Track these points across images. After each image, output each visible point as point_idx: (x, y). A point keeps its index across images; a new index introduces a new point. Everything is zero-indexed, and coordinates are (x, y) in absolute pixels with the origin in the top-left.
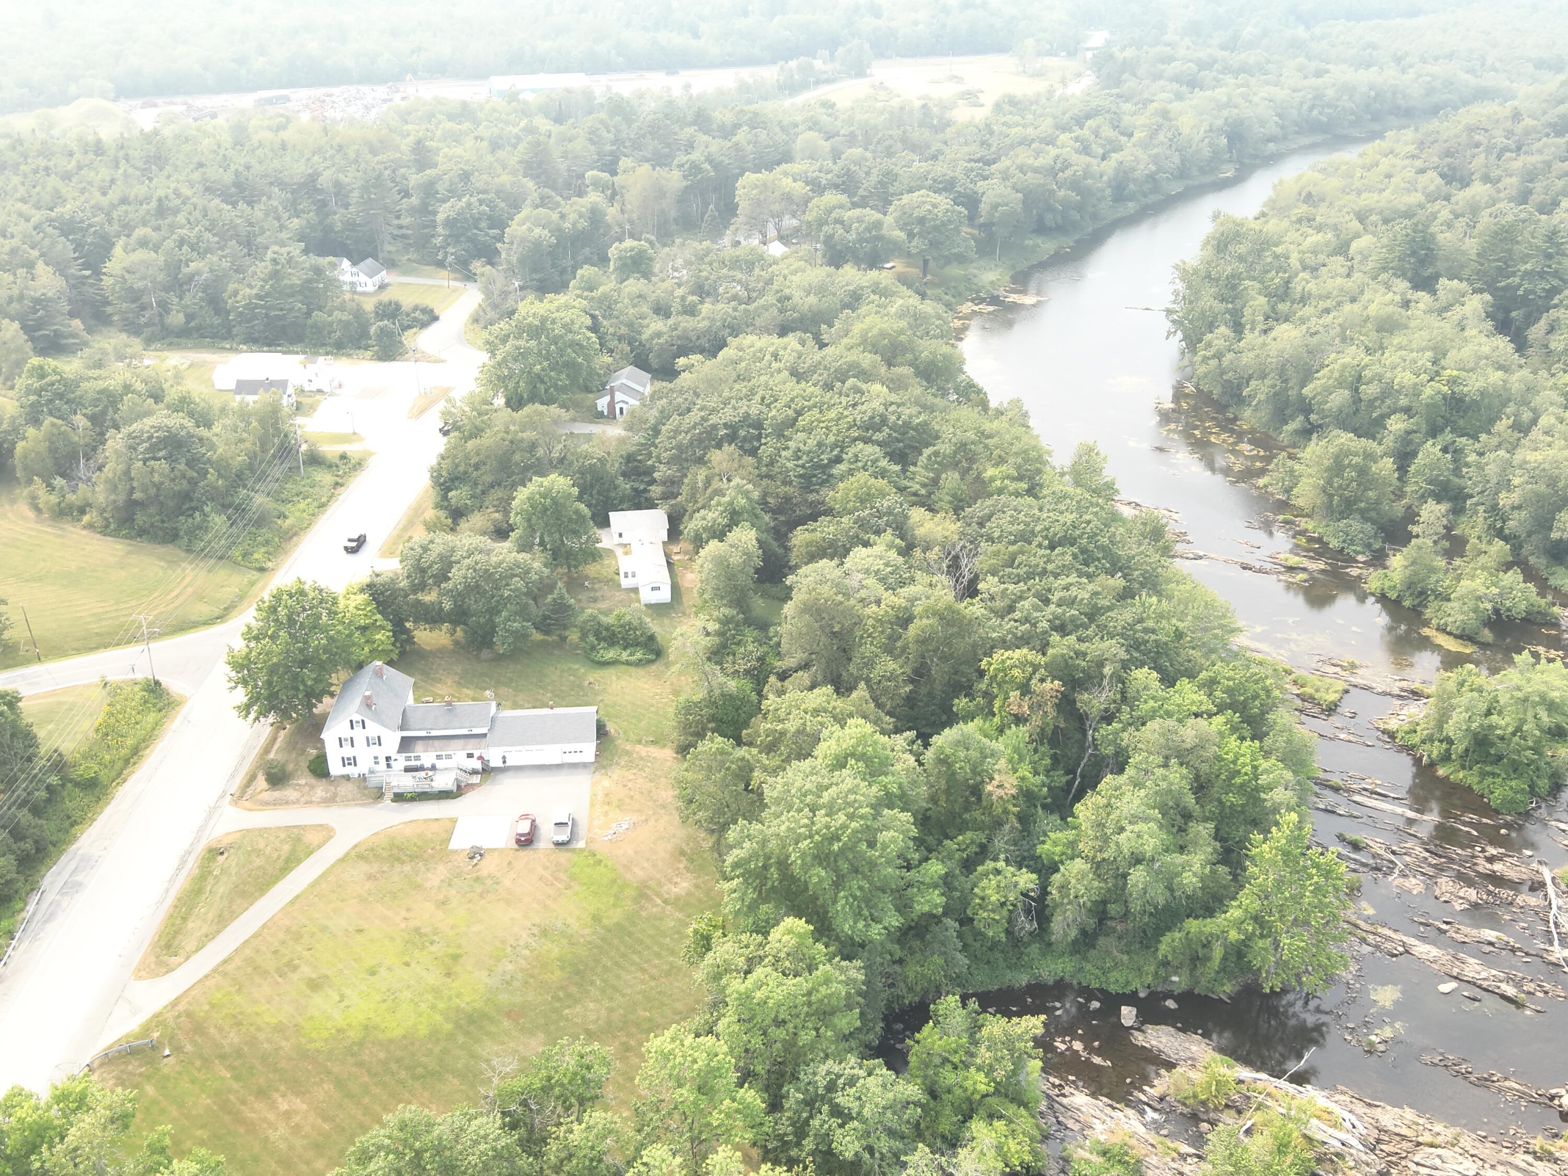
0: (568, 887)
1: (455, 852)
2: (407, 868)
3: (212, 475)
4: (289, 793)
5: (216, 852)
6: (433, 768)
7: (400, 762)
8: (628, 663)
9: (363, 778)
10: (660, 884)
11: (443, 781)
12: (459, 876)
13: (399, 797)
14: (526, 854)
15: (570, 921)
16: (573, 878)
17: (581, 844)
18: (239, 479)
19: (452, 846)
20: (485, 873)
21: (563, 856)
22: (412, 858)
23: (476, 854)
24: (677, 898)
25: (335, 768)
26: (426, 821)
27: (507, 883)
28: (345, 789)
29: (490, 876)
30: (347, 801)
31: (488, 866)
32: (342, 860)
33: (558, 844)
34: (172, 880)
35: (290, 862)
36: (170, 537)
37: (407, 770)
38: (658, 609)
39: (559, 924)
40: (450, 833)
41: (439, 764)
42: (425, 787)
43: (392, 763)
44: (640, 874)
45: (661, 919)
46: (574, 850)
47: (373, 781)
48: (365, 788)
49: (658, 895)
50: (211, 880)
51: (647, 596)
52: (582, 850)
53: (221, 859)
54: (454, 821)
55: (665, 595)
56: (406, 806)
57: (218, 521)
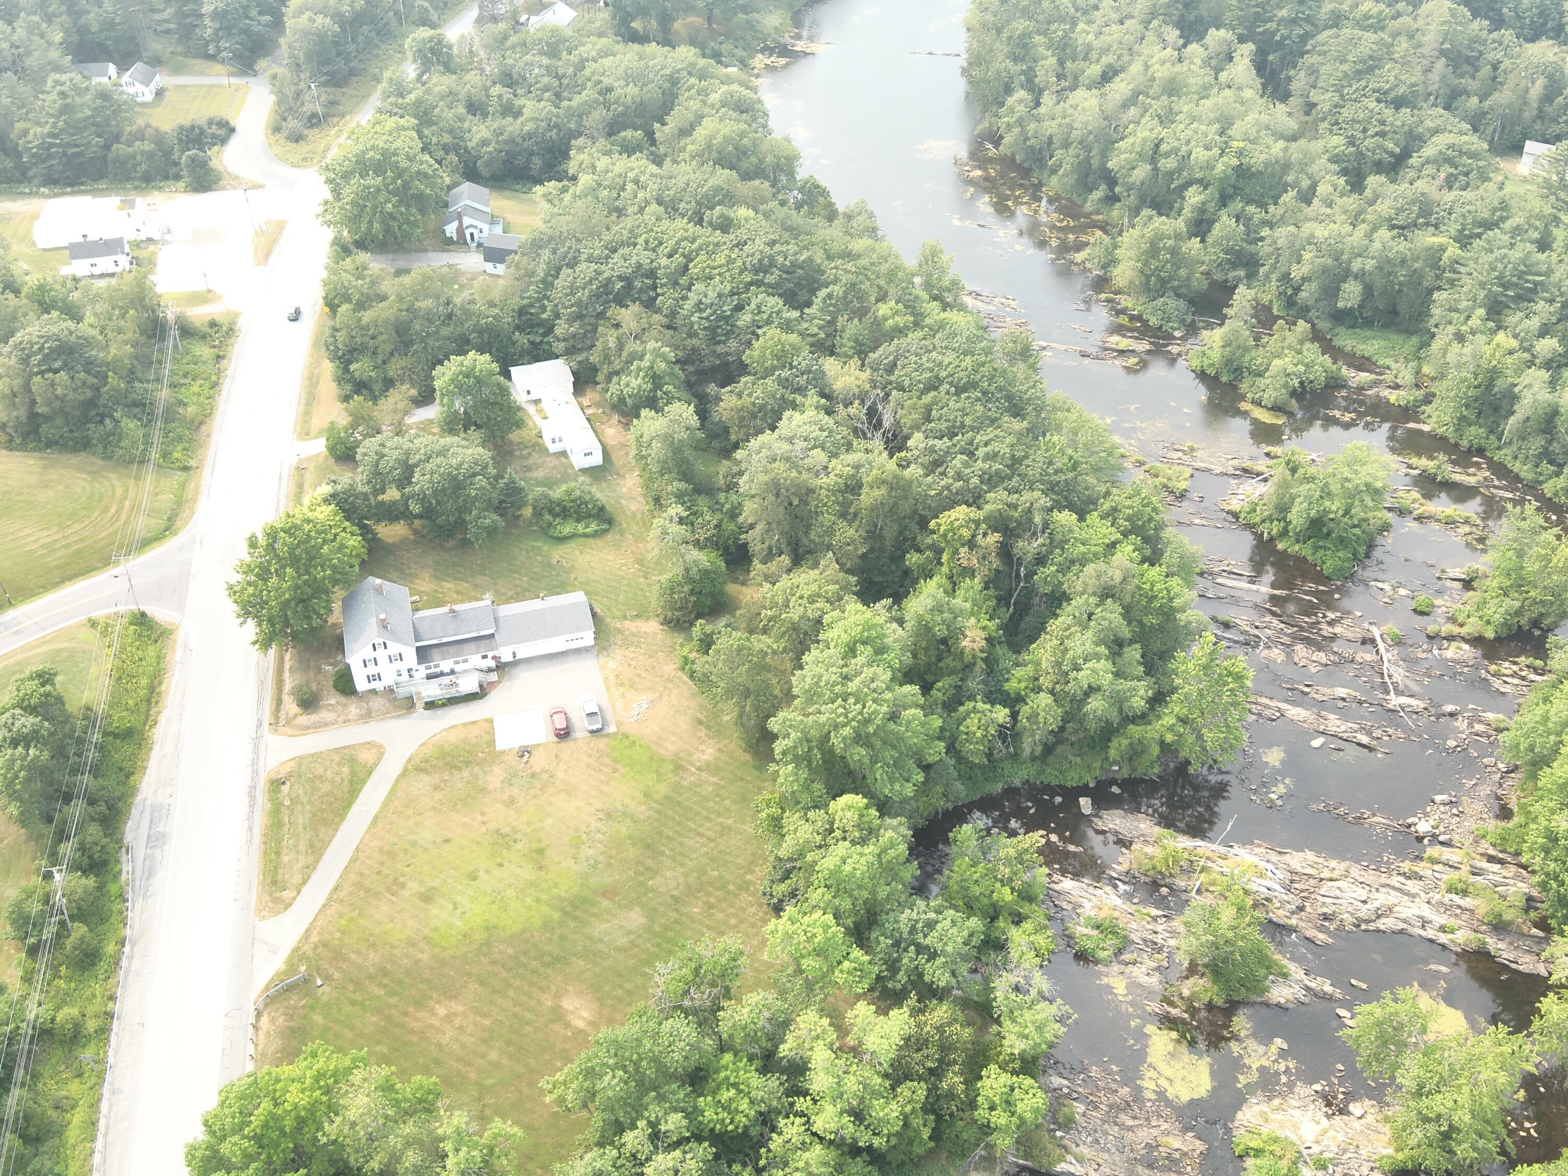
0: (615, 770)
1: (502, 752)
2: (466, 774)
3: (112, 379)
4: (325, 715)
5: (276, 784)
6: (452, 672)
7: (422, 671)
8: (585, 535)
9: (390, 690)
10: (690, 754)
11: (469, 684)
12: (515, 775)
13: (431, 705)
14: (565, 745)
15: (627, 801)
16: (616, 761)
17: (612, 729)
18: (131, 376)
19: (499, 746)
20: (537, 768)
21: (601, 743)
22: (468, 763)
23: (524, 752)
24: (708, 765)
25: (361, 684)
26: (464, 725)
27: (560, 775)
28: (377, 703)
29: (543, 771)
30: (383, 715)
31: (539, 761)
32: (404, 773)
33: (592, 732)
34: (250, 818)
35: (355, 785)
36: (83, 445)
37: (429, 677)
38: (595, 473)
39: (619, 806)
40: (491, 733)
41: (457, 668)
42: (453, 693)
43: (414, 673)
44: (671, 748)
45: (700, 786)
46: (608, 735)
47: (401, 692)
48: (395, 700)
49: (691, 763)
50: (285, 813)
51: (579, 461)
52: (615, 734)
53: (285, 788)
54: (490, 721)
55: (597, 459)
56: (440, 712)
57: (130, 425)
